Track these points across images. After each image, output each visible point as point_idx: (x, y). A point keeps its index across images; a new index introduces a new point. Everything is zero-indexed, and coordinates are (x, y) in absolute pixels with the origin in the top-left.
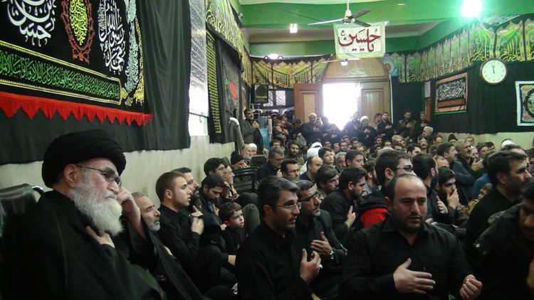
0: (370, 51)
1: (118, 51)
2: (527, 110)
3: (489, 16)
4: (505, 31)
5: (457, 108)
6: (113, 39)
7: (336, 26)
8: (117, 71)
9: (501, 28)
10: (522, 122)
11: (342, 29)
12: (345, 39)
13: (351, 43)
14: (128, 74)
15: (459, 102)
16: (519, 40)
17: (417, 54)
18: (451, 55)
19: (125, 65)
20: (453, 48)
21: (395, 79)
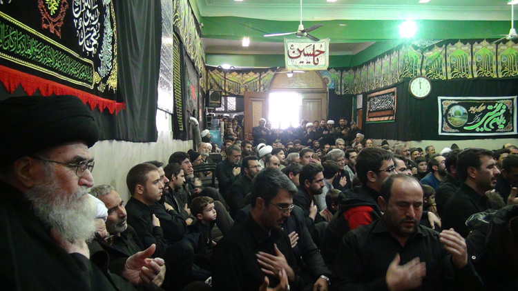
0: (316, 64)
1: (92, 32)
2: (447, 122)
3: (418, 40)
4: (431, 53)
5: (386, 118)
6: (88, 17)
7: (286, 40)
8: (90, 52)
9: (427, 50)
10: (442, 132)
11: (292, 43)
12: (294, 52)
13: (299, 56)
14: (102, 58)
15: (388, 113)
16: (441, 61)
17: (351, 71)
18: (382, 71)
19: (99, 48)
20: (383, 66)
21: (332, 91)
